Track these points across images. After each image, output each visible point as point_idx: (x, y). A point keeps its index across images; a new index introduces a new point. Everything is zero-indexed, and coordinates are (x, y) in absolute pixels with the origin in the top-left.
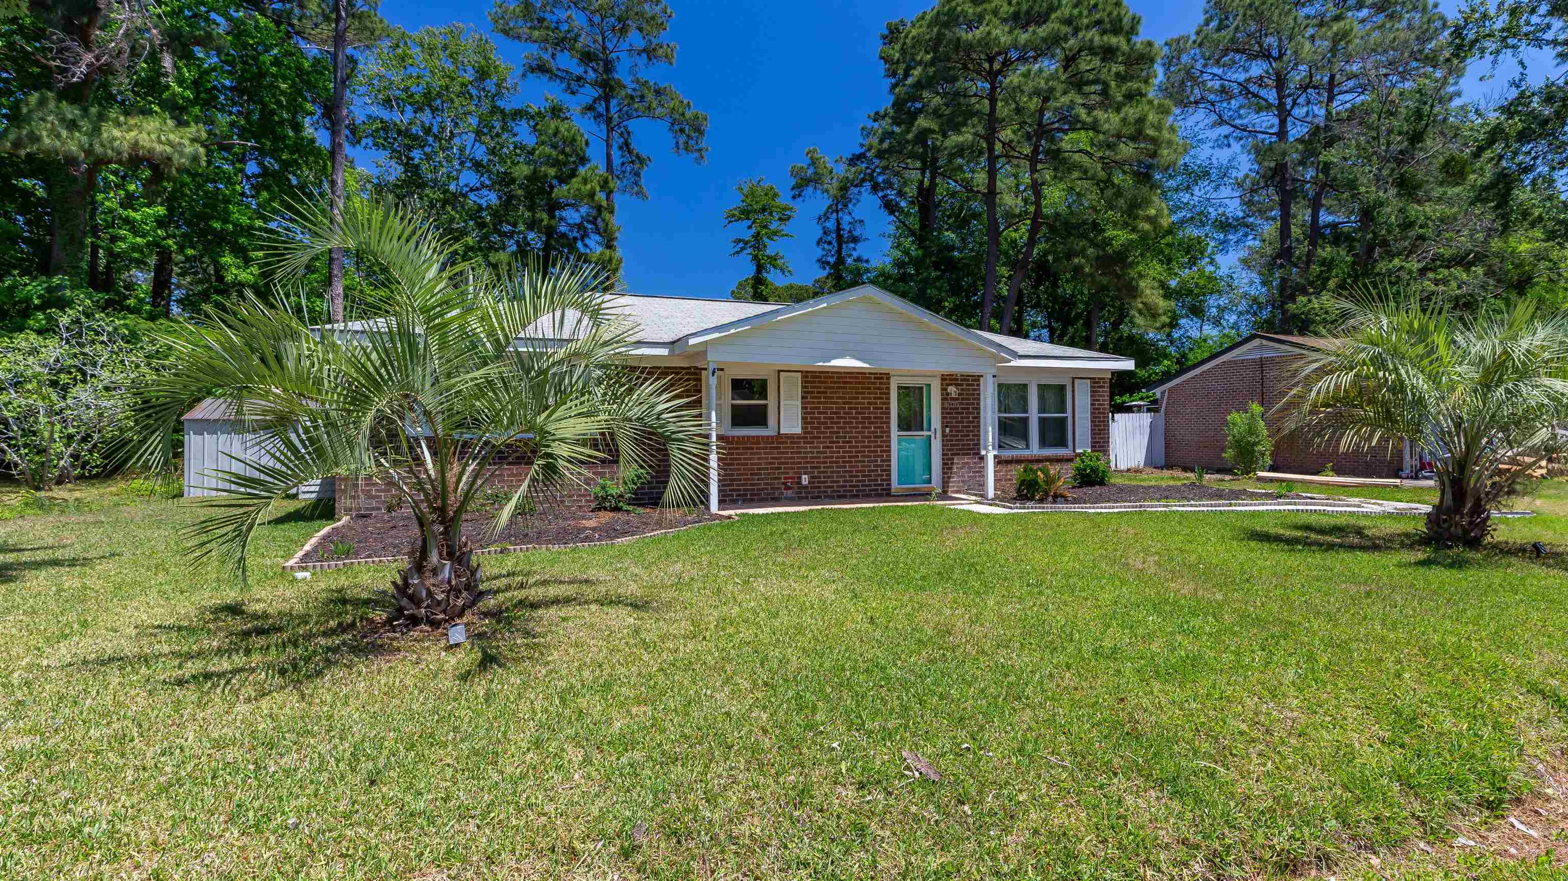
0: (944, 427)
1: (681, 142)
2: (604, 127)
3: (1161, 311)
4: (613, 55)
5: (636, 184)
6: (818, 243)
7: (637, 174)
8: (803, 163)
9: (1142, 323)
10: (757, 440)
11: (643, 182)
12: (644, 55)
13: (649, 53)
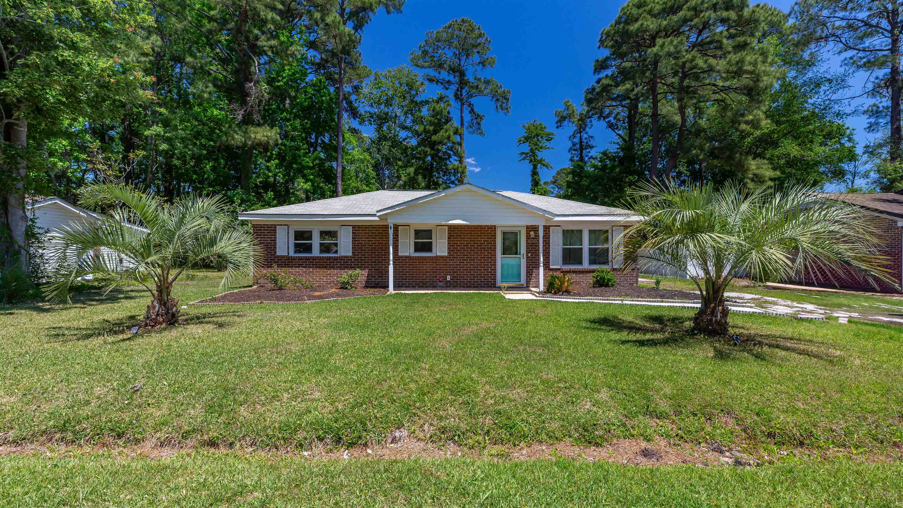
0: (527, 253)
1: (499, 105)
2: (460, 103)
3: (767, 179)
4: (464, 68)
5: (479, 129)
6: (569, 151)
7: (479, 124)
8: (561, 108)
9: (752, 187)
10: (425, 258)
11: (482, 127)
12: (481, 65)
13: (483, 63)
